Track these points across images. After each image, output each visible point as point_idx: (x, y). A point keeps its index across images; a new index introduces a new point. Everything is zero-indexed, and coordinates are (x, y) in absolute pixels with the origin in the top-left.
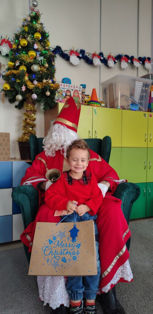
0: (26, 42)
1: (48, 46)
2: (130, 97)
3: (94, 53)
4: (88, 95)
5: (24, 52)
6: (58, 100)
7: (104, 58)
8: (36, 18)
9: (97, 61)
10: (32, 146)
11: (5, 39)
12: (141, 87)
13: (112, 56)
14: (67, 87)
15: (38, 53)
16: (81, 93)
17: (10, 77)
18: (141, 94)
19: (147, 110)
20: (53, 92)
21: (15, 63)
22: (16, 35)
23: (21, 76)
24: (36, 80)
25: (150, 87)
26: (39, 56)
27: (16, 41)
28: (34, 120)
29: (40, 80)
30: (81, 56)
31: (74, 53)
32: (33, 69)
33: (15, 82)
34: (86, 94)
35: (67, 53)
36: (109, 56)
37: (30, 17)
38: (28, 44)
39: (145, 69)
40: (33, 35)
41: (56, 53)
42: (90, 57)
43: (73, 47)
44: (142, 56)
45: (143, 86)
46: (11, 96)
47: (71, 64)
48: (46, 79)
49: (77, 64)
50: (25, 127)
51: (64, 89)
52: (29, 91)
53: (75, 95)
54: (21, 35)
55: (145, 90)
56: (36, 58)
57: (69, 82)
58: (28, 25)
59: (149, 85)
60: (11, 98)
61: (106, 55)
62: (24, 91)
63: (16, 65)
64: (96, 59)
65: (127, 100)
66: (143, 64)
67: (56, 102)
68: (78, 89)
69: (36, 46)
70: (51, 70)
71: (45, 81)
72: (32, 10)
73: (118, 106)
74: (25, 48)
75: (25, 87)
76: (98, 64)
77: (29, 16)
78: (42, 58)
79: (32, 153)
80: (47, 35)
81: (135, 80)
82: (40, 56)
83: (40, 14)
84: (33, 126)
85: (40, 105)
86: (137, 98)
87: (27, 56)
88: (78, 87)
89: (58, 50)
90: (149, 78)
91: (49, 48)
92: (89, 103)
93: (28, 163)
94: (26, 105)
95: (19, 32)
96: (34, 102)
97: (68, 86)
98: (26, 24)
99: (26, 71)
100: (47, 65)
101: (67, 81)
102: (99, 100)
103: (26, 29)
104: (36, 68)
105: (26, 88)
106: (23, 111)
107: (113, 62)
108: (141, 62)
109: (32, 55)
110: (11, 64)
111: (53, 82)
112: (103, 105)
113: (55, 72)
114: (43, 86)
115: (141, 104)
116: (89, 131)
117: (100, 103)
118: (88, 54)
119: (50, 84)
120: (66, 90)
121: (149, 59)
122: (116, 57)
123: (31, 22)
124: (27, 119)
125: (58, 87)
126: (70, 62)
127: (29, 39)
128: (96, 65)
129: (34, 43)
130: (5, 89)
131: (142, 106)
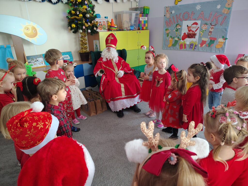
2: (130, 22)
5: (80, 6)
14: (100, 20)
15: (87, 6)
18: (135, 19)
21: (76, 12)
24: (89, 22)
29: (91, 22)
33: (78, 23)
38: (81, 1)
45: (136, 15)
49: (102, 3)
50: (82, 45)
53: (103, 24)
55: (137, 17)
56: (86, 9)
59: (139, 14)
62: (84, 29)
68: (105, 21)
71: (93, 22)
74: (80, 4)
76: (112, 2)
78: (89, 9)
84: (86, 44)
86: (133, 22)
87: (82, 8)
93: (89, 64)
99: (83, 17)
100: (92, 13)
104: (88, 15)
105: (86, 27)
114: (92, 25)
115: (135, 25)
119: (95, 23)
124: (83, 41)
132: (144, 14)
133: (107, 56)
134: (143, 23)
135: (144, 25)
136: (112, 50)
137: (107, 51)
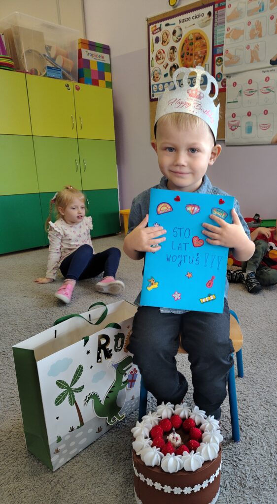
132: (96, 44)
134: (94, 67)
135: (102, 76)
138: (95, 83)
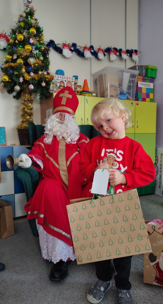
0: (22, 37)
1: (42, 40)
2: (119, 87)
3: (85, 46)
4: (80, 86)
5: (21, 46)
6: (53, 90)
7: (94, 51)
8: (31, 14)
9: (88, 54)
10: (31, 132)
11: (2, 34)
12: (129, 78)
13: (102, 49)
14: (61, 79)
15: (34, 47)
16: (74, 84)
17: (8, 70)
18: (128, 84)
19: (134, 99)
20: (48, 83)
21: (12, 56)
22: (13, 30)
23: (18, 68)
24: (32, 72)
25: (137, 77)
26: (34, 49)
27: (13, 36)
28: (31, 109)
29: (36, 72)
30: (73, 49)
31: (66, 46)
32: (30, 62)
33: (13, 74)
34: (78, 84)
35: (60, 47)
36: (99, 49)
37: (26, 13)
38: (24, 39)
39: (133, 61)
40: (29, 31)
41: (50, 47)
42: (81, 50)
43: (66, 41)
44: (130, 49)
46: (10, 86)
47: (64, 56)
48: (41, 71)
49: (70, 56)
50: (23, 116)
51: (58, 80)
52: (26, 82)
53: (68, 85)
54: (18, 31)
55: (132, 80)
56: (32, 51)
57: (62, 73)
58: (24, 21)
59: (136, 76)
60: (10, 89)
61: (96, 49)
62: (21, 82)
63: (14, 58)
64: (87, 52)
65: (116, 90)
66: (131, 56)
67: (51, 92)
68: (70, 80)
69: (32, 41)
70: (46, 62)
71: (40, 73)
72: (27, 7)
73: (108, 96)
74: (22, 43)
75: (22, 78)
76: (89, 57)
77: (24, 12)
79: (31, 139)
80: (41, 30)
81: (122, 71)
82: (36, 50)
83: (35, 10)
84: (31, 115)
85: (36, 95)
86: (125, 88)
87: (23, 50)
88: (71, 78)
89: (51, 43)
90: (136, 69)
91: (44, 42)
92: (81, 93)
93: (27, 148)
94: (24, 95)
95: (16, 27)
96: (31, 92)
97: (62, 77)
98: (21, 19)
99: (23, 64)
100: (42, 58)
101: (61, 73)
102: (90, 91)
103: (22, 24)
104: (32, 61)
105: (24, 79)
106: (21, 101)
107: (103, 55)
108: (129, 55)
109: (28, 49)
110: (9, 58)
111: (48, 74)
112: (94, 95)
113: (49, 64)
114: (38, 77)
115: (129, 93)
116: (82, 119)
117: (91, 93)
118: (80, 47)
119: (45, 75)
120: (59, 81)
121: (136, 51)
122: (105, 50)
123: (27, 17)
124: (25, 108)
125: (52, 78)
126: (63, 54)
127: (25, 33)
128: (87, 57)
129: (29, 38)
130: (4, 80)
131: (130, 95)
132: (147, 78)
133: (58, 131)
134: (144, 91)
135: (148, 95)
136: (69, 118)
137: (57, 120)
138: (144, 100)
